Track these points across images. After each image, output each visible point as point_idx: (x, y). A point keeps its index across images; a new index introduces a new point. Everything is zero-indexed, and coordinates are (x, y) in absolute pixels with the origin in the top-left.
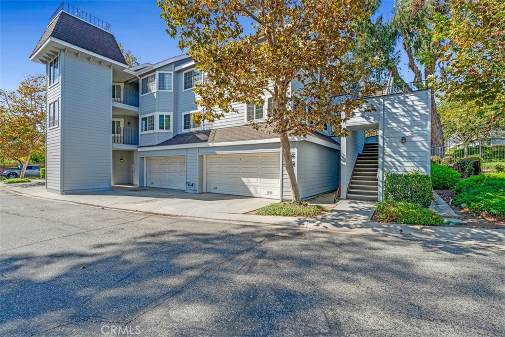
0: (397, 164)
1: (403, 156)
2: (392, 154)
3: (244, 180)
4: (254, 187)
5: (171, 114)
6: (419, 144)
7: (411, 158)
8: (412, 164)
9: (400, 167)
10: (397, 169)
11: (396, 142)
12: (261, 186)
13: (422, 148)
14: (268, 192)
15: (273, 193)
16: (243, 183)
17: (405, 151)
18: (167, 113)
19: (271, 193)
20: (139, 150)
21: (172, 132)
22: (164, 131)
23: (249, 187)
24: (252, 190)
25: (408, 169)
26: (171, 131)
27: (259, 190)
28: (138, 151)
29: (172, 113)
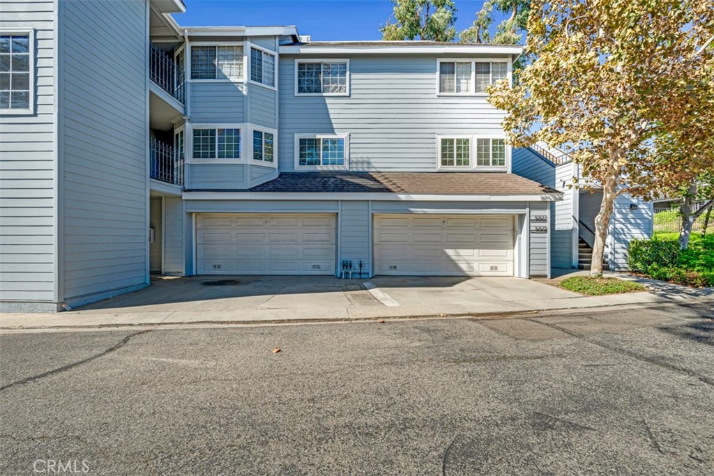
0: (626, 230)
1: (631, 223)
2: (622, 220)
3: (450, 252)
4: (468, 263)
5: (275, 132)
6: (643, 211)
7: (637, 226)
8: (638, 231)
9: (628, 233)
10: (625, 236)
11: (625, 209)
12: (479, 261)
13: (646, 215)
14: (492, 268)
15: (499, 269)
16: (448, 257)
17: (633, 218)
18: (269, 131)
19: (496, 268)
20: (186, 196)
21: (277, 167)
22: (263, 163)
23: (458, 262)
24: (464, 266)
25: (636, 236)
26: (275, 164)
27: (476, 266)
28: (183, 198)
29: (277, 130)
